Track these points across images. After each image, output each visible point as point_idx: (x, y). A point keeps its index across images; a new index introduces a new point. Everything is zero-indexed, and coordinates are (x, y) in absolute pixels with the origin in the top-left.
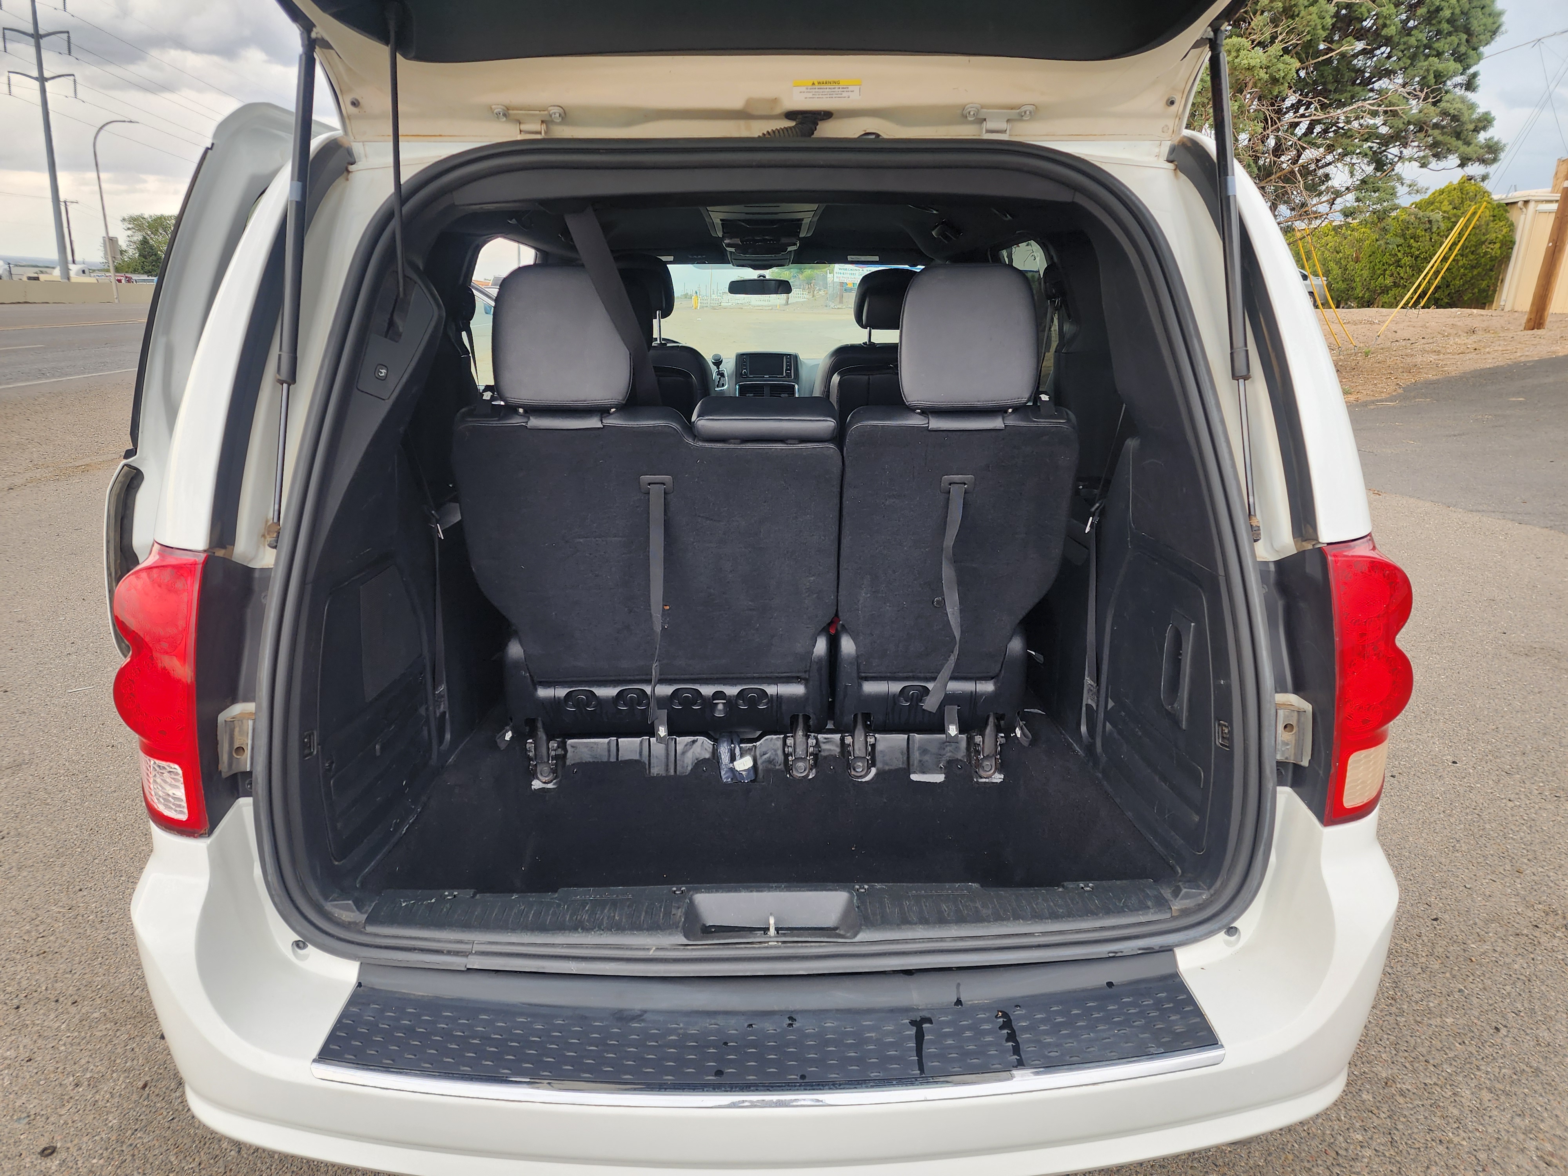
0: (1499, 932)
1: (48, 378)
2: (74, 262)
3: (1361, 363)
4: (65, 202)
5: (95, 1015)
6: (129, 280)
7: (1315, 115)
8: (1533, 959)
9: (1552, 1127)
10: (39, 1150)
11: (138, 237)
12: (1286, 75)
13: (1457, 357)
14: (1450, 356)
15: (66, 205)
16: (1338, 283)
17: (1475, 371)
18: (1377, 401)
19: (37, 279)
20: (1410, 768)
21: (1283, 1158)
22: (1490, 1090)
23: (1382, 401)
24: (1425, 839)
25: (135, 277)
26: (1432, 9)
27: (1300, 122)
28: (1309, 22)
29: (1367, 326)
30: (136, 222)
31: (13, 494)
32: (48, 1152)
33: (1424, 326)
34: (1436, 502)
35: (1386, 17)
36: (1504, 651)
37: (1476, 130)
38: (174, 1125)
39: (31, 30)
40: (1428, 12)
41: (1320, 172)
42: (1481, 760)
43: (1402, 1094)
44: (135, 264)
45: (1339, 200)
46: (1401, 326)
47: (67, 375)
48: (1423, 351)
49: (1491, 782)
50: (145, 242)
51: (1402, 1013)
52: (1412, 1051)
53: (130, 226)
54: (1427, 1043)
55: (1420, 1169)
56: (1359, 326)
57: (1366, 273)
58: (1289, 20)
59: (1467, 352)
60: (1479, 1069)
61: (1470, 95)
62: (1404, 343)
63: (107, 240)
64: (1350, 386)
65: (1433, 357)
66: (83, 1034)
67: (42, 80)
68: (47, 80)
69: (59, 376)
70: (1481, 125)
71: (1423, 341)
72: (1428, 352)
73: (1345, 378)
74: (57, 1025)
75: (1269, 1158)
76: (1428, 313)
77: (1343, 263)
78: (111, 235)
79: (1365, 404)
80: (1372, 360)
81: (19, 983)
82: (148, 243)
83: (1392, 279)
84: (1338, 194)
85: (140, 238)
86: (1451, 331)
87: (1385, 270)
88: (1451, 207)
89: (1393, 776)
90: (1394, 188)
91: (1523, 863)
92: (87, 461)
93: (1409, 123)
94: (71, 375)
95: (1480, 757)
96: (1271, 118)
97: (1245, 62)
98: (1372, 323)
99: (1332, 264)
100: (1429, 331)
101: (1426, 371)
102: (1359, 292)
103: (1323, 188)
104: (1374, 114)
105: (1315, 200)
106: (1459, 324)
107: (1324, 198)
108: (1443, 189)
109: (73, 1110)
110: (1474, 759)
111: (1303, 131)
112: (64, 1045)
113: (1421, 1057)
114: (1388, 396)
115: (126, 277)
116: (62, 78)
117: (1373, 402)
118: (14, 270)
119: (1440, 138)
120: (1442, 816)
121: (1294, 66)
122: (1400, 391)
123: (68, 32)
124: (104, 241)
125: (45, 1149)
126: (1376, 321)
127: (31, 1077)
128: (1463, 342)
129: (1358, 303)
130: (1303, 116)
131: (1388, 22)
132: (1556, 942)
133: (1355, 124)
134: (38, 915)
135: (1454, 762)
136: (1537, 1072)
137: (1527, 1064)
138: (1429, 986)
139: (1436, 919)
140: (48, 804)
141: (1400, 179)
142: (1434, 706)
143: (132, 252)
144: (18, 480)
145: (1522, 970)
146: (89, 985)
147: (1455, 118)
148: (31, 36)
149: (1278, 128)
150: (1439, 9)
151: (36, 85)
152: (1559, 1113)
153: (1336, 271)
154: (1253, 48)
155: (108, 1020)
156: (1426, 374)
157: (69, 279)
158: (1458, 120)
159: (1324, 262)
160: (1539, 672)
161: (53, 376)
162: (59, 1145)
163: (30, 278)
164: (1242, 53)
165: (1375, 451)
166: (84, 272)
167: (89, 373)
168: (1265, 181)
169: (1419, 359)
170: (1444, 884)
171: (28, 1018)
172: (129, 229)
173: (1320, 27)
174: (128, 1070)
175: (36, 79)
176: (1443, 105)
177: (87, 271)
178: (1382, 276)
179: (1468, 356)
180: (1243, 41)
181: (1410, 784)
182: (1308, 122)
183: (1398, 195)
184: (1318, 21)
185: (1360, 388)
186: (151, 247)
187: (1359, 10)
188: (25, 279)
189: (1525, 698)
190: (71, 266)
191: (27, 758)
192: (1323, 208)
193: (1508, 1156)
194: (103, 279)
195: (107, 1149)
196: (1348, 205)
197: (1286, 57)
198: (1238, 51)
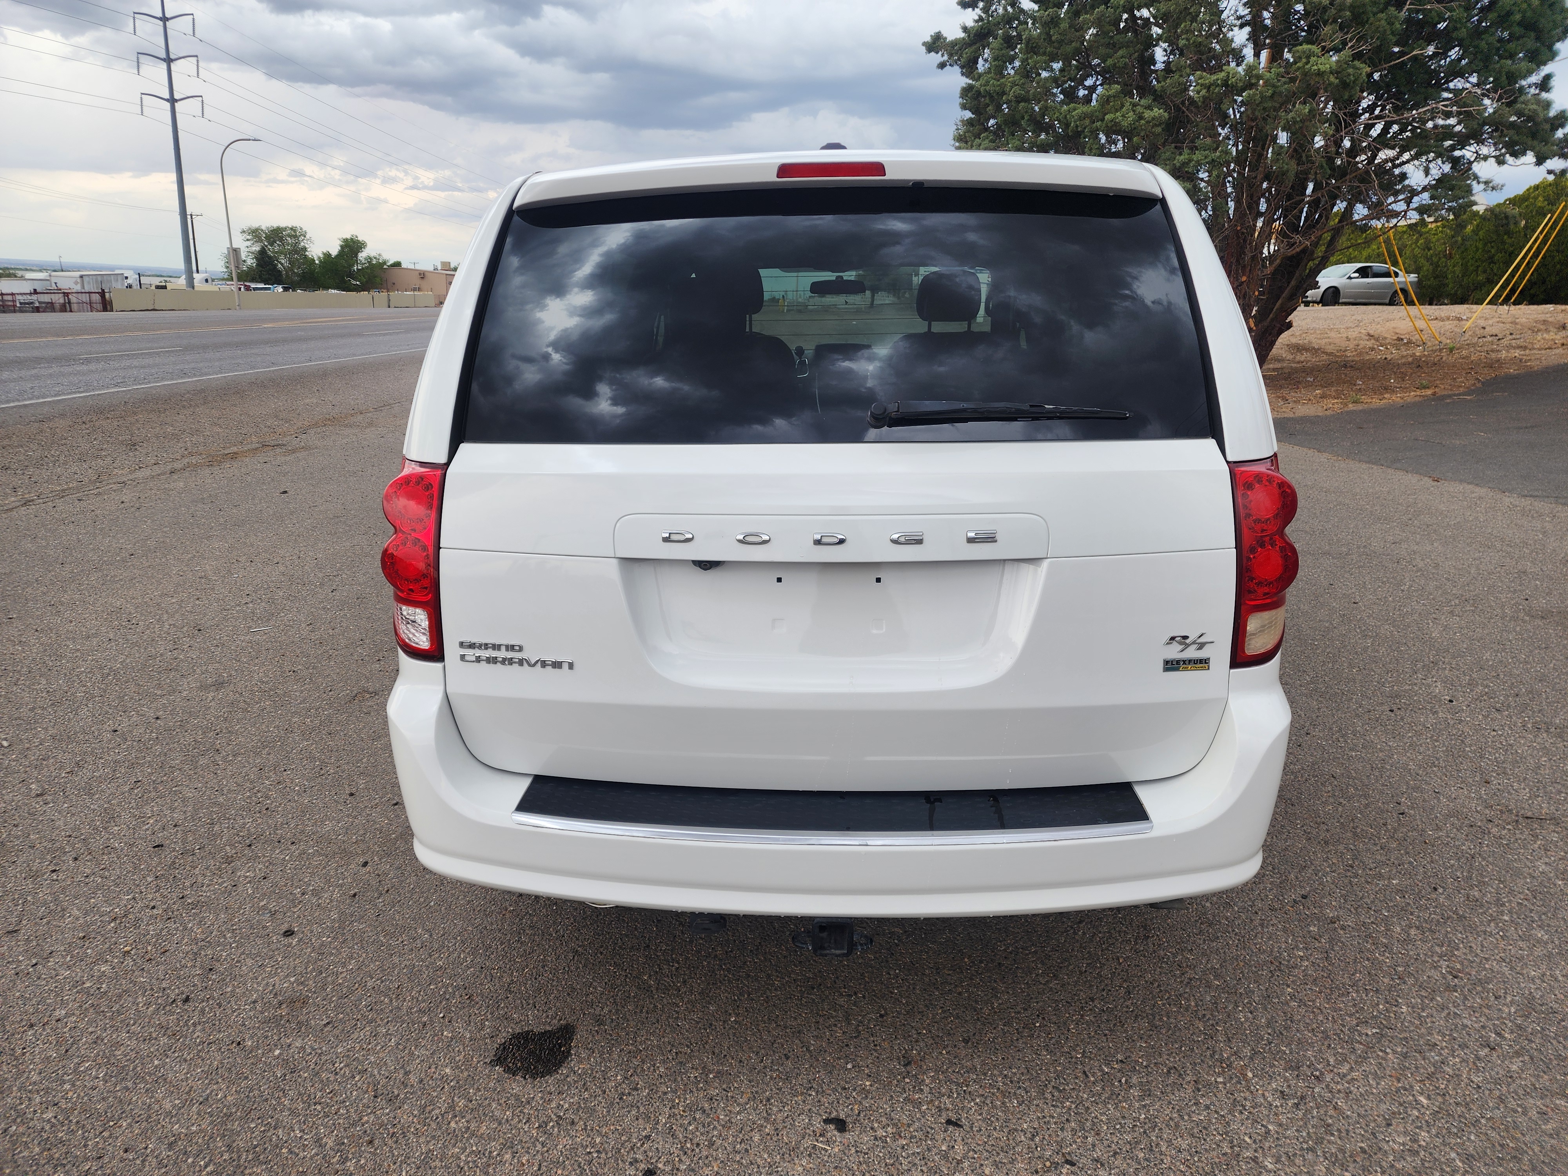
0: (1456, 824)
1: (189, 377)
2: (198, 271)
3: (1444, 359)
4: (191, 215)
5: (310, 851)
6: (248, 288)
7: (1389, 116)
8: (1480, 843)
9: (1465, 954)
10: (282, 932)
11: (257, 248)
12: (1356, 80)
13: (1543, 352)
14: (1536, 352)
15: (192, 218)
16: (1429, 280)
17: (1559, 365)
18: (1455, 395)
19: (165, 287)
20: (1409, 705)
21: (1235, 964)
22: (1418, 928)
23: (1459, 395)
24: (1409, 757)
25: (253, 285)
26: (1503, 13)
27: (1376, 123)
28: (1378, 28)
29: (1455, 322)
30: (255, 233)
31: (175, 477)
32: (289, 933)
33: (1514, 323)
34: (1493, 488)
35: (1456, 21)
36: (1521, 615)
37: (1554, 128)
38: (380, 919)
39: (163, 55)
40: (1499, 16)
41: (1397, 171)
42: (1476, 700)
43: (1343, 928)
44: (253, 273)
45: (1416, 199)
46: (1490, 322)
47: (206, 374)
48: (1510, 347)
49: (1480, 717)
50: (263, 252)
51: (1356, 875)
52: (1359, 901)
53: (249, 237)
54: (1372, 896)
55: (1346, 975)
56: (1447, 323)
57: (1458, 269)
58: (1359, 26)
59: (1553, 347)
60: (1412, 914)
61: (1544, 95)
62: (1490, 339)
63: (231, 251)
64: (1429, 381)
65: (1517, 353)
66: (303, 863)
67: (172, 101)
68: (177, 101)
69: (200, 376)
70: (1557, 122)
71: (1511, 337)
72: (1514, 348)
73: (1425, 373)
74: (282, 857)
75: (1224, 964)
76: (1519, 309)
77: (1435, 259)
78: (234, 246)
79: (1443, 397)
80: (1456, 356)
81: (248, 830)
82: (266, 253)
83: (1485, 276)
84: (1414, 193)
85: (258, 249)
86: (1542, 327)
87: (1478, 267)
88: (1546, 203)
89: (1392, 711)
90: (1470, 186)
91: (1492, 776)
92: (235, 449)
93: (1485, 124)
94: (210, 375)
95: (1476, 697)
96: (1345, 121)
97: (1315, 67)
98: (1460, 319)
99: (1422, 261)
100: (1519, 327)
101: (1508, 366)
102: (1451, 287)
103: (1399, 187)
104: (1448, 115)
105: (1391, 199)
106: (1550, 319)
107: (1401, 197)
108: (1538, 186)
109: (303, 909)
110: (1470, 699)
111: (1379, 131)
112: (290, 869)
113: (1365, 905)
114: (1466, 390)
115: (246, 285)
116: (191, 99)
117: (1450, 396)
118: (144, 280)
119: (1516, 138)
120: (1428, 740)
121: (1365, 70)
122: (1479, 385)
123: (197, 56)
124: (229, 252)
125: (286, 932)
126: (1465, 318)
127: (267, 888)
128: (1551, 338)
129: (1451, 300)
130: (1378, 117)
131: (1459, 26)
132: (1504, 832)
133: (1430, 124)
134: (255, 787)
135: (1451, 701)
136: (1461, 918)
137: (1455, 912)
138: (1384, 858)
139: (1402, 814)
140: (249, 711)
141: (1476, 177)
142: (1444, 658)
143: (251, 262)
144: (178, 465)
145: (1469, 850)
146: (302, 832)
147: (1530, 119)
148: (164, 60)
149: (1352, 129)
150: (1509, 13)
151: (168, 105)
152: (1473, 945)
153: (1427, 267)
154: (1323, 55)
155: (320, 855)
156: (1508, 369)
157: (193, 288)
158: (1533, 120)
159: (1415, 258)
160: (1550, 631)
161: (195, 375)
162: (296, 929)
163: (158, 287)
164: (1313, 59)
165: (1444, 442)
166: (207, 281)
167: (225, 373)
168: (1341, 181)
169: (1504, 354)
170: (1416, 788)
171: (259, 852)
172: (248, 240)
173: (1388, 32)
174: (342, 885)
175: (167, 100)
176: (1518, 106)
177: (210, 280)
178: (1474, 273)
179: (1557, 351)
180: (1314, 48)
181: (1406, 717)
182: (1383, 123)
183: (1474, 192)
184: (1388, 27)
185: (1438, 382)
186: (269, 257)
187: (1429, 14)
188: (153, 288)
189: (1531, 651)
190: (195, 275)
191: (226, 679)
192: (1401, 206)
193: (1422, 970)
194: (225, 288)
195: (332, 932)
196: (1424, 202)
197: (1357, 63)
198: (1308, 57)
